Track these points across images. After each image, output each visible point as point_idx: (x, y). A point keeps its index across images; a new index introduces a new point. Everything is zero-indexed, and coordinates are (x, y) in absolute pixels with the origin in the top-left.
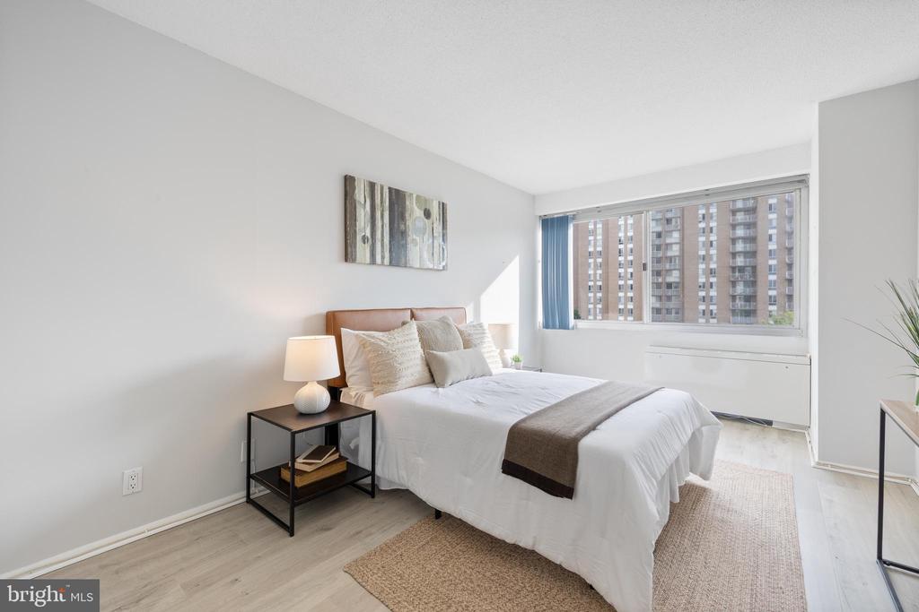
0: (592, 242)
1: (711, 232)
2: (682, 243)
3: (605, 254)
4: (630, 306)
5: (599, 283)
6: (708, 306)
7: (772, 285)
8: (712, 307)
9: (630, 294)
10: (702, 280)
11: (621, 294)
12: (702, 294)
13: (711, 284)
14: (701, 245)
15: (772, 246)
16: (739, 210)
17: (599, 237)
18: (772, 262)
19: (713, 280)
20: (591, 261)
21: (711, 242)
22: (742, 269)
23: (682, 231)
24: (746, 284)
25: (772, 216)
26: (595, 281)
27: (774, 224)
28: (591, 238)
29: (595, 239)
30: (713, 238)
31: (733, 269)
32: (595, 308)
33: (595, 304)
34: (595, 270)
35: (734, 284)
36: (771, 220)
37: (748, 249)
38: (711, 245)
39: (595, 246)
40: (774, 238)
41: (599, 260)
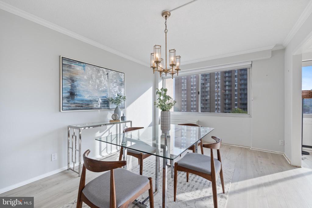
0: (183, 86)
1: (219, 83)
2: (210, 87)
3: (187, 90)
4: (195, 107)
5: (185, 99)
6: (218, 106)
7: (236, 100)
8: (219, 107)
9: (195, 103)
10: (216, 98)
11: (192, 103)
12: (216, 103)
13: (219, 99)
14: (216, 87)
15: (236, 88)
16: (227, 77)
17: (185, 85)
18: (236, 93)
19: (219, 98)
20: (183, 92)
21: (219, 86)
22: (228, 95)
23: (210, 83)
24: (229, 100)
25: (236, 79)
26: (184, 99)
27: (237, 81)
28: (183, 85)
29: (184, 85)
30: (219, 85)
31: (225, 95)
32: (184, 107)
33: (184, 106)
34: (184, 95)
35: (225, 100)
36: (236, 80)
37: (229, 89)
38: (219, 88)
39: (184, 87)
40: (237, 86)
41: (185, 92)
